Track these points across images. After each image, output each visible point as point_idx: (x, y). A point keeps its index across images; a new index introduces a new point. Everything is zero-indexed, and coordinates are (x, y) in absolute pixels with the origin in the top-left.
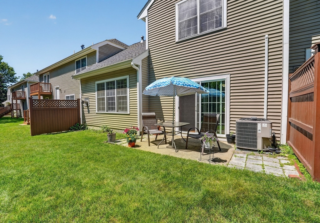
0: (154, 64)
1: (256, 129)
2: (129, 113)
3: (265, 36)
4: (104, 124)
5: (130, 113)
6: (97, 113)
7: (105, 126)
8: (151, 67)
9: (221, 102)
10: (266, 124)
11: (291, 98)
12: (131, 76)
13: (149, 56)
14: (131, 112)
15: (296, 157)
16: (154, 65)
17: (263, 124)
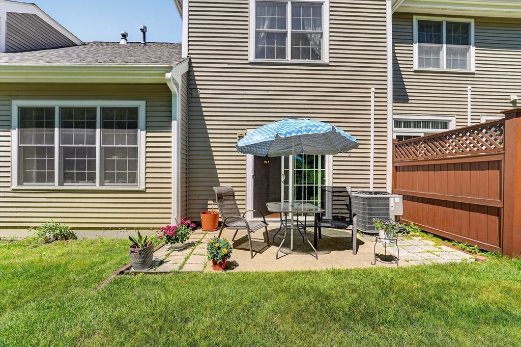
0: (200, 89)
1: (388, 205)
2: (142, 188)
3: (371, 88)
4: (49, 220)
5: (146, 188)
6: (14, 191)
7: (52, 225)
8: (194, 95)
9: (320, 169)
10: (399, 198)
11: (396, 167)
12: (149, 103)
13: (188, 72)
14: (148, 185)
15: (432, 234)
16: (201, 91)
17: (396, 199)
